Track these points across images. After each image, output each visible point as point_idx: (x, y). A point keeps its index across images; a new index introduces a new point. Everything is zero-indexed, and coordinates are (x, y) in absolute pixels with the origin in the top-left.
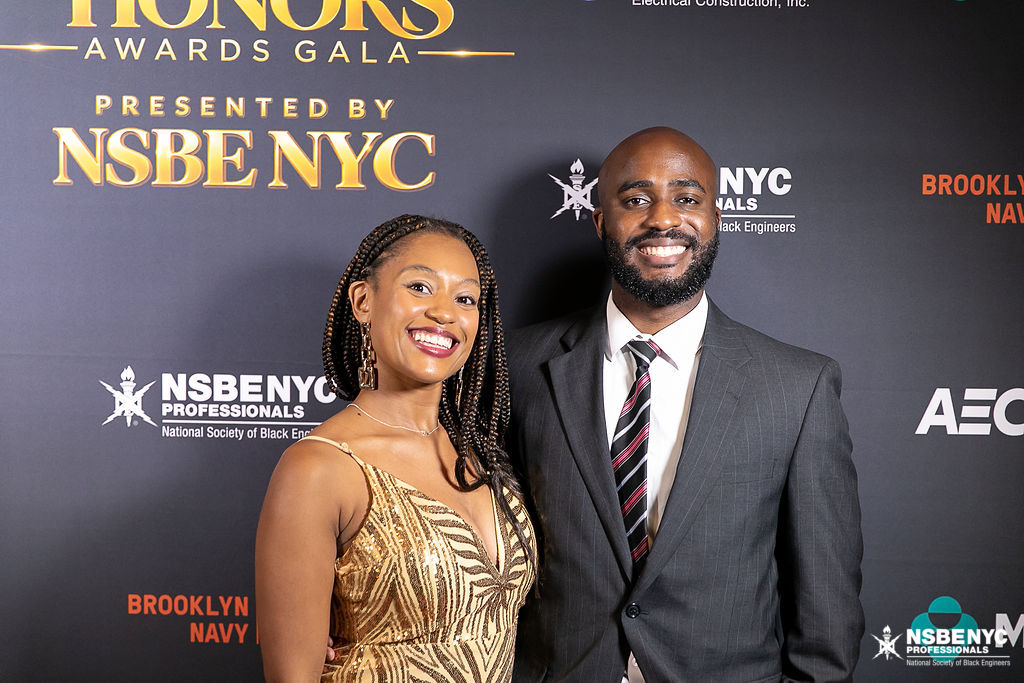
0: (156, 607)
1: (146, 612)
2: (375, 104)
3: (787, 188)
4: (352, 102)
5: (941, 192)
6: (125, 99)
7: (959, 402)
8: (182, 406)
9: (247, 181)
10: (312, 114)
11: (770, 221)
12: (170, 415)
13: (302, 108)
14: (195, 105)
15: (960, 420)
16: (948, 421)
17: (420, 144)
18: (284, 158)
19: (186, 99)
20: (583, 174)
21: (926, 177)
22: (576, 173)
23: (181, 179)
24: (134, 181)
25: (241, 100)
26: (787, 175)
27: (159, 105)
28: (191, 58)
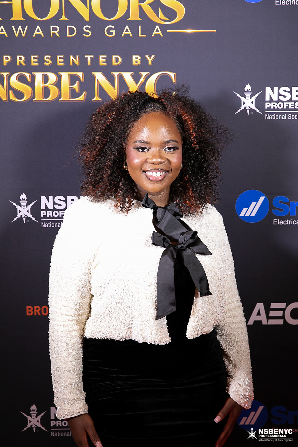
0: (40, 312)
1: (35, 314)
2: (146, 58)
4: (134, 57)
6: (18, 57)
8: (51, 212)
9: (81, 98)
10: (114, 63)
12: (45, 217)
13: (109, 60)
14: (54, 60)
17: (169, 77)
18: (100, 86)
19: (49, 57)
20: (251, 92)
22: (247, 91)
23: (47, 98)
24: (24, 99)
25: (77, 57)
27: (36, 60)
28: (51, 36)
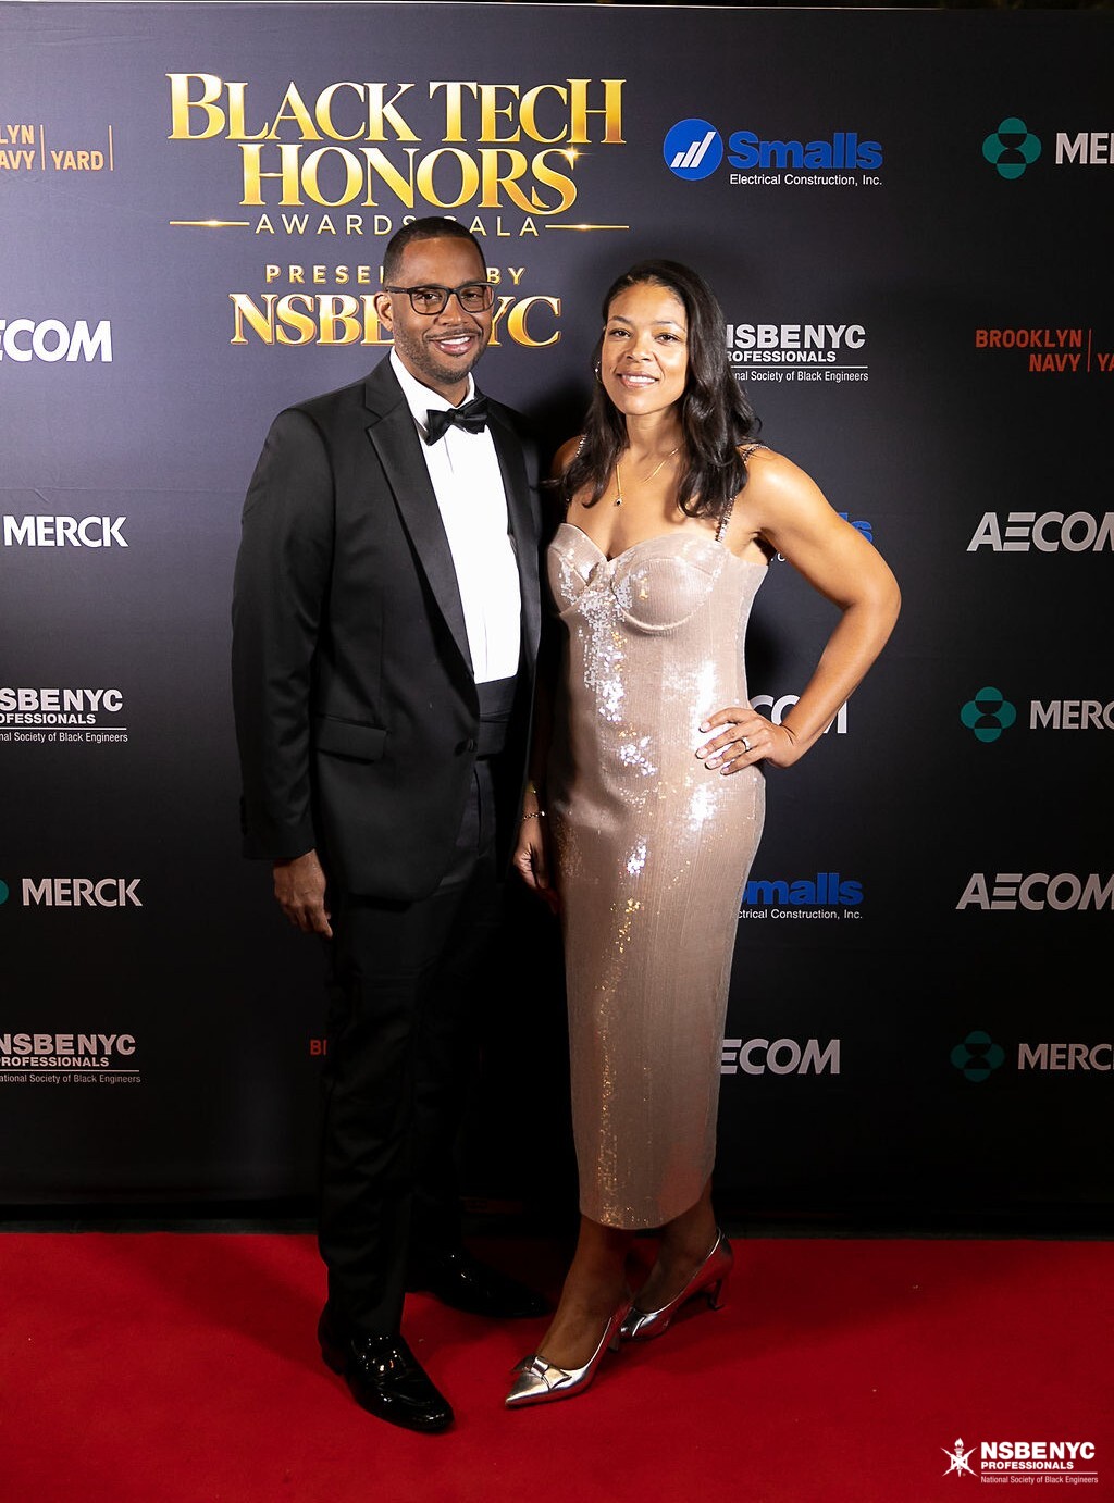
2: (509, 272)
3: (861, 342)
5: (991, 345)
6: (292, 268)
7: (1003, 524)
11: (846, 371)
14: (353, 274)
15: (1004, 539)
16: (994, 540)
17: (548, 306)
19: (345, 268)
21: (979, 332)
23: (341, 338)
24: (301, 341)
26: (861, 331)
27: (322, 274)
28: (349, 232)
